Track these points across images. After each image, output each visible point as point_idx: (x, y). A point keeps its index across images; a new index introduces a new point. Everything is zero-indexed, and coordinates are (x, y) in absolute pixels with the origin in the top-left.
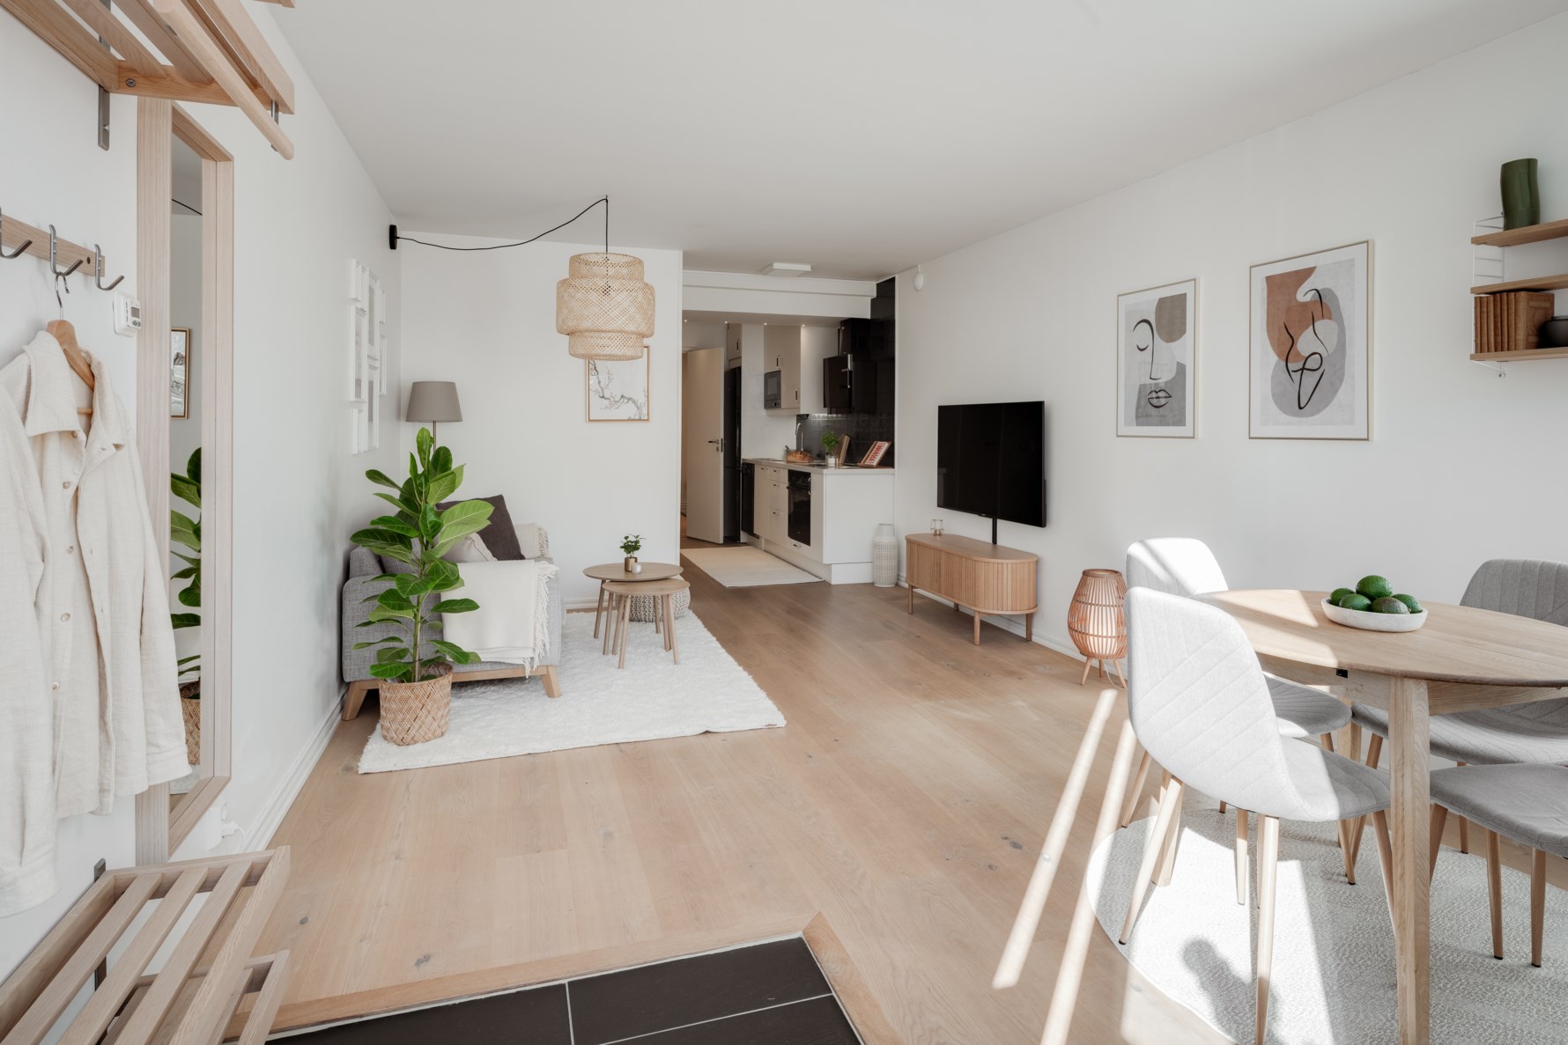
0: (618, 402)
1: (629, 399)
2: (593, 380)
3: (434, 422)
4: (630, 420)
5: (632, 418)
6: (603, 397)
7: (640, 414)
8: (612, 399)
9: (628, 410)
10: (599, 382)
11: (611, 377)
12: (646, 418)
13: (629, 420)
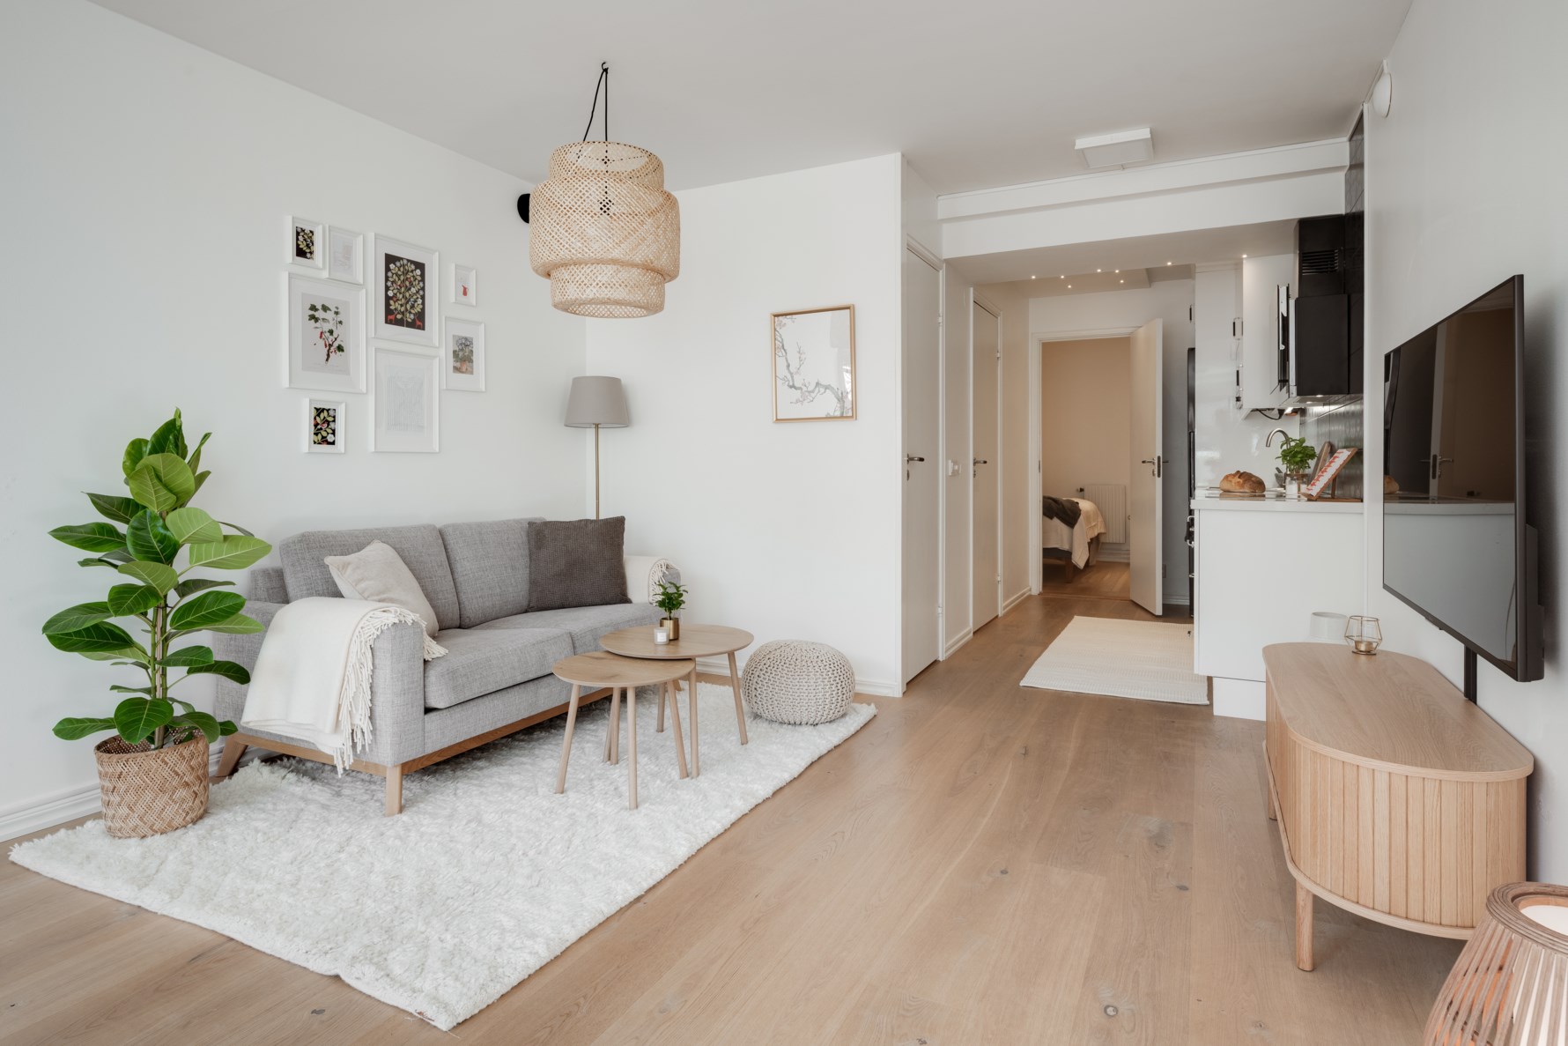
0: (813, 392)
1: (827, 387)
2: (781, 362)
3: (597, 426)
4: (829, 418)
5: (832, 414)
6: (793, 387)
7: (843, 407)
8: (804, 389)
9: (828, 405)
10: (788, 366)
11: (803, 357)
12: (850, 414)
13: (826, 418)
